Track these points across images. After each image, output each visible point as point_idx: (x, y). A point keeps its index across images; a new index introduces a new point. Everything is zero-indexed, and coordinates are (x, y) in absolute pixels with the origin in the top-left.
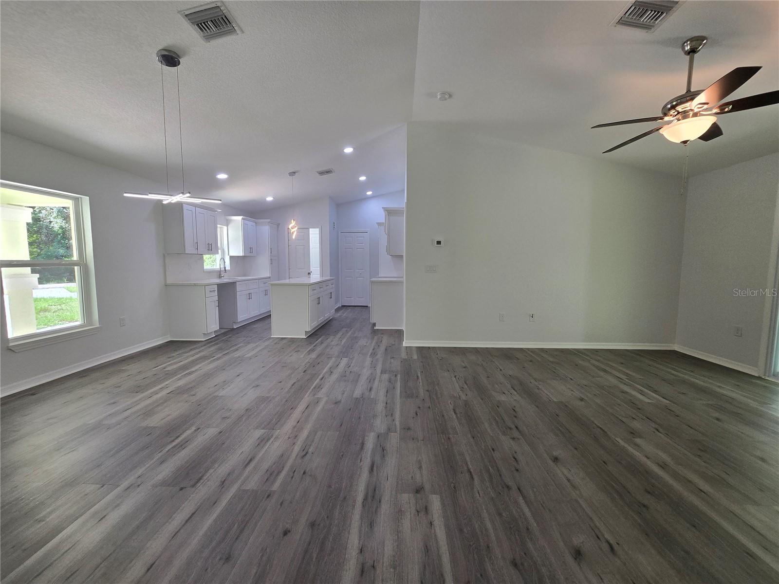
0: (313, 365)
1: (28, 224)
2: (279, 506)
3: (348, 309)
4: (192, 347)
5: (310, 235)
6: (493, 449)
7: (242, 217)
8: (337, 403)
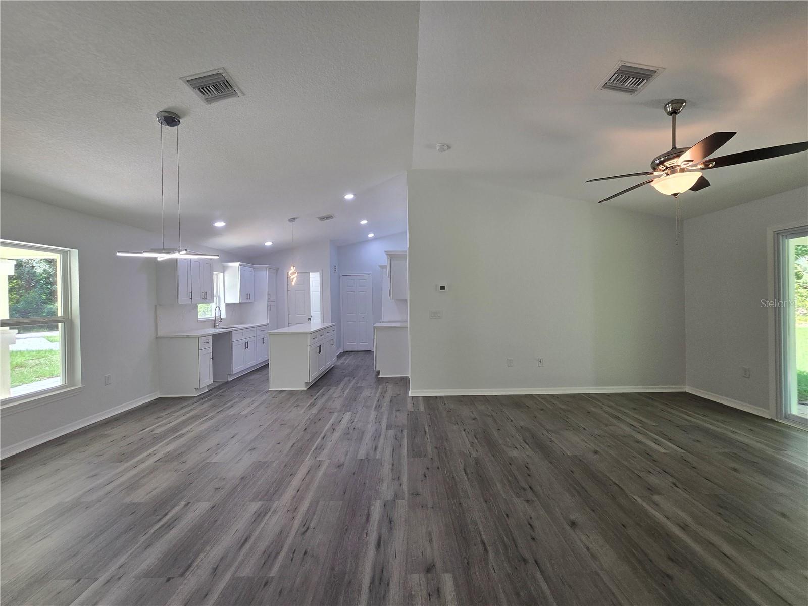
0: (315, 420)
1: (10, 278)
2: (278, 596)
3: (351, 355)
5: (310, 279)
6: (507, 515)
7: (239, 263)
8: (340, 466)
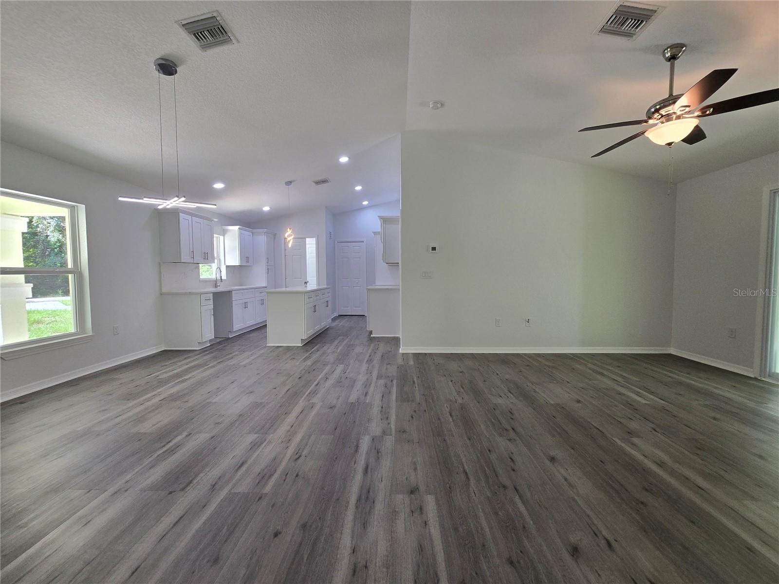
0: (310, 371)
1: (23, 233)
2: (271, 508)
3: (345, 319)
4: (186, 356)
5: (307, 245)
6: (489, 451)
7: (238, 227)
8: (332, 408)
